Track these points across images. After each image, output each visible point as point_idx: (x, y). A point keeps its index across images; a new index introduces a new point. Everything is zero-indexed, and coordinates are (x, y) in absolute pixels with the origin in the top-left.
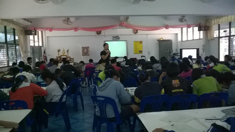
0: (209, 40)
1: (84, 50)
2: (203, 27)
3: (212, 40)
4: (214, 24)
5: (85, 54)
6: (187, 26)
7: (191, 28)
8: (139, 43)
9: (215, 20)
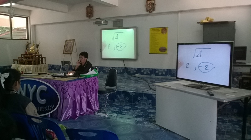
1: (67, 45)
5: (68, 50)
8: (160, 32)
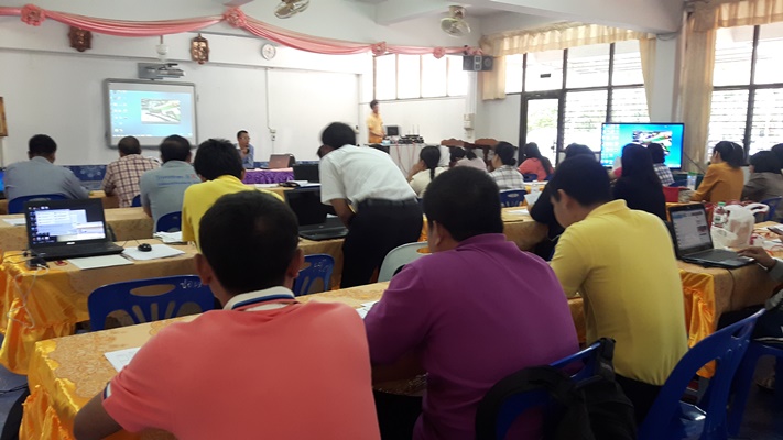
0: (485, 101)
2: (478, 59)
3: (497, 99)
4: (511, 52)
6: (432, 50)
7: (443, 59)
9: (516, 38)
